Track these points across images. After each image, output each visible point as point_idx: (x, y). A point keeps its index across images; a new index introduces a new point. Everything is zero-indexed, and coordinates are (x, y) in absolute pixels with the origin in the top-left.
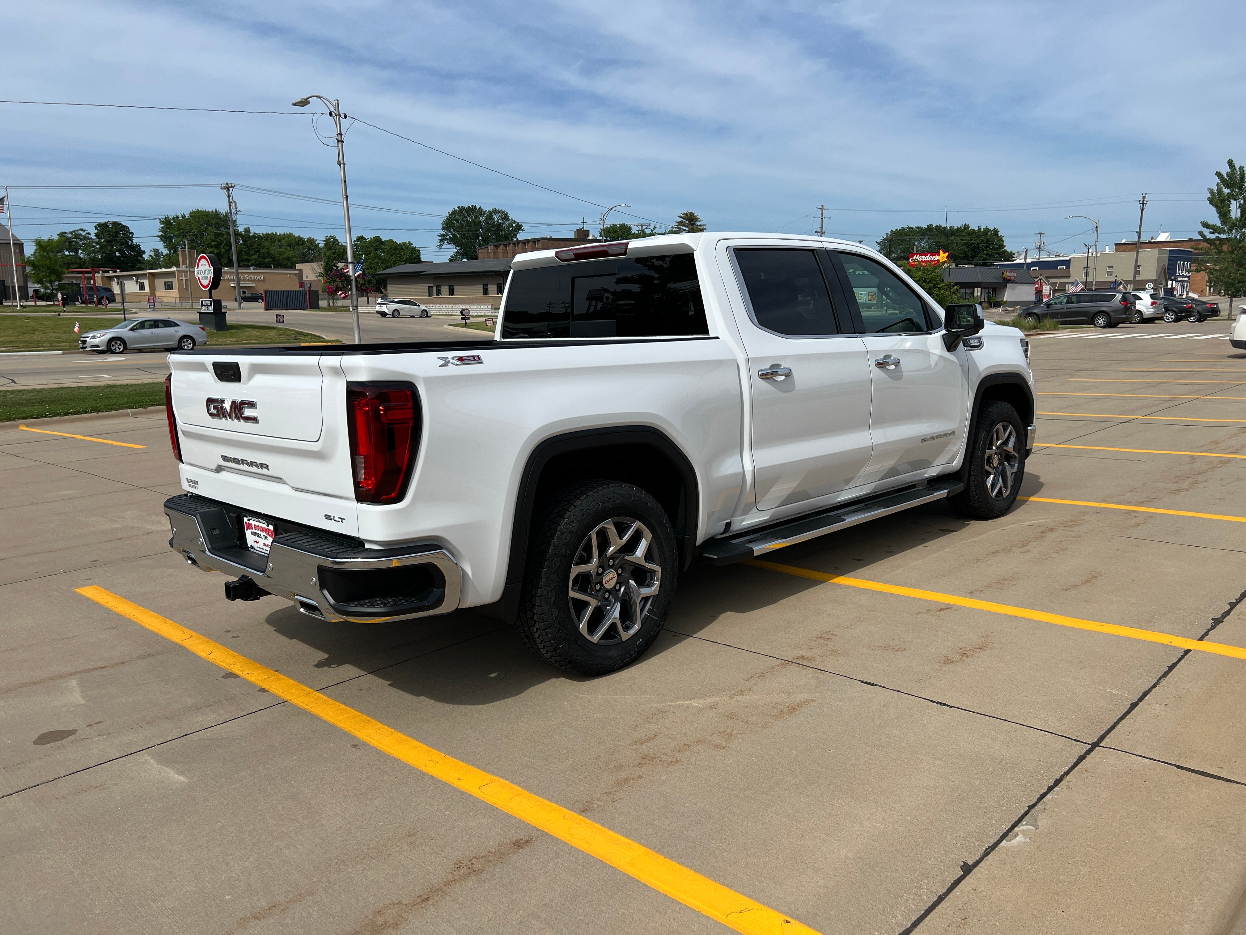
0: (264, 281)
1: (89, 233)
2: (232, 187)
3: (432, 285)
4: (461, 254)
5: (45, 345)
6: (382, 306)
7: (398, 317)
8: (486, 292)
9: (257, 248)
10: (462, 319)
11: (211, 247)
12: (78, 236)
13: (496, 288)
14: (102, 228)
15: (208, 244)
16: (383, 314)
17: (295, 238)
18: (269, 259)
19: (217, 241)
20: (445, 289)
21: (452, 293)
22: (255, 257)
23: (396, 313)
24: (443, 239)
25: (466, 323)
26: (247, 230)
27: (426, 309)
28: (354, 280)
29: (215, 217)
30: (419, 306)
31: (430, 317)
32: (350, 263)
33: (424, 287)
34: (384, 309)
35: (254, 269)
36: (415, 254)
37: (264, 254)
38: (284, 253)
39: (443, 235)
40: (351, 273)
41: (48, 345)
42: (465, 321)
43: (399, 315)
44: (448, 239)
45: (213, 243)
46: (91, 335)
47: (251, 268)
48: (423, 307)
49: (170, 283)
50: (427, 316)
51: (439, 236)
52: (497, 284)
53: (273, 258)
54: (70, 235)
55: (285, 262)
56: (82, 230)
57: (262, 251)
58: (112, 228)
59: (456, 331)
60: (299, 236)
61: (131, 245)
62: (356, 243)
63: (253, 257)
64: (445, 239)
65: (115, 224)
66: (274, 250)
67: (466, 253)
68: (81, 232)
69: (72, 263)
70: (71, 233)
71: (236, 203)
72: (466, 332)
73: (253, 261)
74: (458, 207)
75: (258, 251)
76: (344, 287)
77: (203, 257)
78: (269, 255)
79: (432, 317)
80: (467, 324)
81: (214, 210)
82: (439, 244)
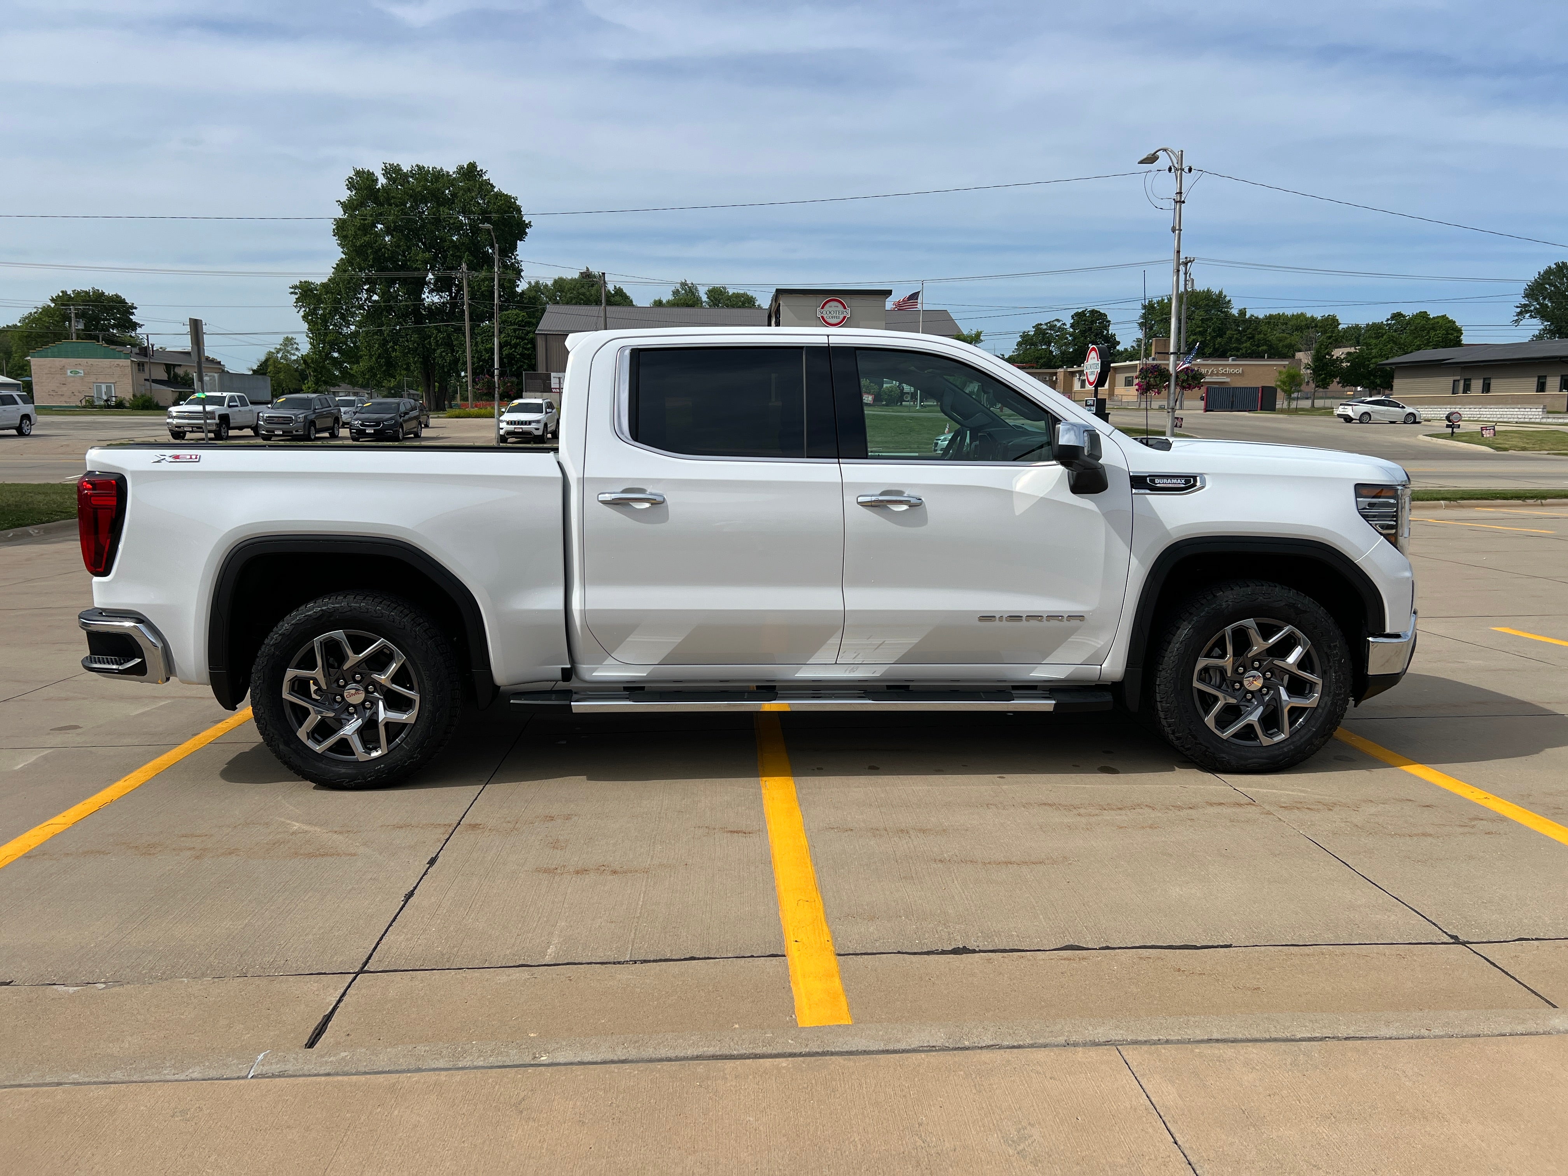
0: (1241, 375)
1: (1064, 324)
2: (1190, 261)
3: (1458, 378)
4: (1550, 331)
5: (912, 446)
6: (1346, 407)
7: (1367, 423)
8: (1541, 387)
9: (1250, 333)
10: (1448, 426)
11: (1195, 334)
12: (1052, 327)
13: (1559, 381)
14: (1079, 317)
15: (1192, 331)
16: (1348, 419)
17: (1306, 319)
18: (1265, 348)
19: (1204, 327)
20: (1477, 384)
21: (1486, 388)
22: (1248, 344)
23: (1365, 418)
24: (1523, 311)
25: (1453, 432)
26: (1243, 312)
27: (1415, 412)
28: (1173, 375)
29: (1205, 298)
30: (1403, 407)
31: (1419, 423)
32: (1172, 353)
33: (1448, 381)
34: (1349, 411)
35: (1233, 360)
36: (1452, 334)
37: (1259, 340)
38: (1286, 338)
39: (1525, 306)
40: (1171, 369)
41: (916, 446)
42: (1453, 430)
43: (1370, 420)
44: (1531, 311)
45: (1198, 329)
46: (942, 438)
47: (1230, 358)
48: (1409, 410)
49: (1130, 379)
50: (1415, 422)
51: (1517, 307)
52: (1562, 376)
53: (1271, 347)
54: (1045, 327)
55: (1285, 351)
56: (1058, 320)
57: (1257, 337)
58: (1089, 317)
59: (1435, 444)
60: (1312, 316)
61: (1105, 336)
62: (1389, 322)
63: (1245, 345)
64: (1527, 312)
65: (1093, 312)
66: (1274, 336)
67: (1560, 329)
68: (1056, 323)
69: (1042, 358)
70: (1046, 324)
71: (1193, 280)
72: (1447, 445)
73: (1244, 350)
74: (1555, 264)
75: (1253, 337)
76: (1157, 385)
77: (1093, 349)
78: (1266, 342)
79: (1423, 423)
80: (1454, 435)
81: (1206, 290)
82: (1517, 318)
